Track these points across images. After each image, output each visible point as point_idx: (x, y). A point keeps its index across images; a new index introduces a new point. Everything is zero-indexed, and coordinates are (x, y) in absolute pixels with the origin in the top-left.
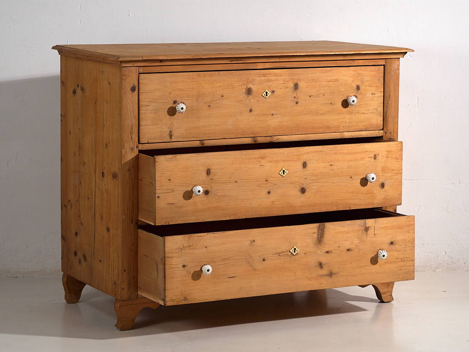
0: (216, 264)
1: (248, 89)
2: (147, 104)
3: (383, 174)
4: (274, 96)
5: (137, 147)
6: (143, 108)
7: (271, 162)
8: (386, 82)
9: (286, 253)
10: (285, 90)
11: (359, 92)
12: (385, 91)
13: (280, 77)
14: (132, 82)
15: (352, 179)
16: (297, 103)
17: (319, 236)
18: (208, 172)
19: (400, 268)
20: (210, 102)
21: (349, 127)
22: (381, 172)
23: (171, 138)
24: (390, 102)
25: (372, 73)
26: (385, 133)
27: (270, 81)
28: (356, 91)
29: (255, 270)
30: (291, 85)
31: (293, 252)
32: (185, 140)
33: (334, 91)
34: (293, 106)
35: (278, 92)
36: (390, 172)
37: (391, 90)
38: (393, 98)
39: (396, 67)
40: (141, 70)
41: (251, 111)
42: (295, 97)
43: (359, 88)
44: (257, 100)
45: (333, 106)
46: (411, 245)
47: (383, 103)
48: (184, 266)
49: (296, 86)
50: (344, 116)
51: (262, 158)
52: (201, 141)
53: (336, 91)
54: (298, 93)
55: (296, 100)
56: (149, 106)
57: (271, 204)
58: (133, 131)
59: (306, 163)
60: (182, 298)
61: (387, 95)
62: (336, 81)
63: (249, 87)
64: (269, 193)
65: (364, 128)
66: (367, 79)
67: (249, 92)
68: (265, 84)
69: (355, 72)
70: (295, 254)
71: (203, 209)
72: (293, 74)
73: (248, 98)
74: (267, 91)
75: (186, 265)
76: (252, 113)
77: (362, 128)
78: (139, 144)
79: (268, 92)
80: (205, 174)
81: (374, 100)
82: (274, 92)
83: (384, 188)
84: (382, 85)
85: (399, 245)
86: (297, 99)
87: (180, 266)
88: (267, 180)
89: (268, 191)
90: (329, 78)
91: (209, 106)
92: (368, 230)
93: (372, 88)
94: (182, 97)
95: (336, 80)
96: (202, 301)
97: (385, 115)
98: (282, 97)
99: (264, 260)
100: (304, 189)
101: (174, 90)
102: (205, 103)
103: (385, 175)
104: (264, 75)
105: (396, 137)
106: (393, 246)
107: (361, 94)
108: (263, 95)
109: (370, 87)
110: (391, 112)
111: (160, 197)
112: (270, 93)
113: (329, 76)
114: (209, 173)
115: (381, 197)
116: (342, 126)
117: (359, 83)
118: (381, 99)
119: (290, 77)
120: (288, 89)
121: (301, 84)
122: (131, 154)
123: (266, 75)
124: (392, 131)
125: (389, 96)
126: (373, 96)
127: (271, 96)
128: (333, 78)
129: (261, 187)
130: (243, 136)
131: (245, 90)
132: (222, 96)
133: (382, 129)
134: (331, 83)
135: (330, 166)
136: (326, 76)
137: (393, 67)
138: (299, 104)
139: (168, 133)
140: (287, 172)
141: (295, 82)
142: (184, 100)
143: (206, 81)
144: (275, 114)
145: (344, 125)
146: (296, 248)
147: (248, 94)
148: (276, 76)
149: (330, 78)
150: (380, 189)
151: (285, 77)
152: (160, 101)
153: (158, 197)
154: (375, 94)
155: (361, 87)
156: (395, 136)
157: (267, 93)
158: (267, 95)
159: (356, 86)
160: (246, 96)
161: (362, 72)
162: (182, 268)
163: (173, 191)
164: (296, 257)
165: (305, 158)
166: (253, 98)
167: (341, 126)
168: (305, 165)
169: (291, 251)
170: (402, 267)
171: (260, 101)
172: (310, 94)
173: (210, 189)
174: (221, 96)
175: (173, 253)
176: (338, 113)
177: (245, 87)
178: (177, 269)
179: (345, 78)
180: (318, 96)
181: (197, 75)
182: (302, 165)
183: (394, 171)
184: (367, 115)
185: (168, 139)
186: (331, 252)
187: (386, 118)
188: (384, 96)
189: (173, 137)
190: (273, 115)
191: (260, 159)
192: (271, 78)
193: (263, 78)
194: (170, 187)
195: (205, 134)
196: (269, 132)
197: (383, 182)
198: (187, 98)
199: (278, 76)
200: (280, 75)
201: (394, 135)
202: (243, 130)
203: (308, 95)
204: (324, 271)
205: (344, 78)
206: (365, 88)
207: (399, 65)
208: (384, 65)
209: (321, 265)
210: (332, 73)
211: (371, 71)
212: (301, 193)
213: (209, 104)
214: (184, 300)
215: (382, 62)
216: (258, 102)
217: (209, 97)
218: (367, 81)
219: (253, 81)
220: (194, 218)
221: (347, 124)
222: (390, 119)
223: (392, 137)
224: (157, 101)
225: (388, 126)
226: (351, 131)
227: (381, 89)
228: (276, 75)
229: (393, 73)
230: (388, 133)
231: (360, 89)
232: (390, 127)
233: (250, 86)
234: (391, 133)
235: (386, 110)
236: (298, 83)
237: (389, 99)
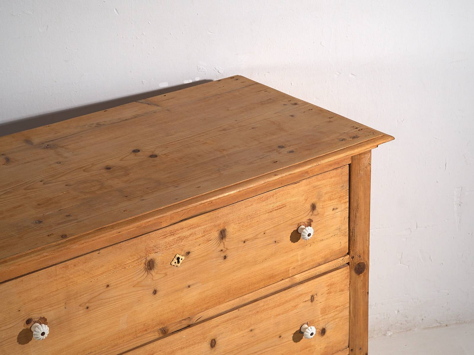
1: (149, 262)
3: (323, 318)
4: (190, 259)
8: (353, 187)
10: (207, 244)
11: (315, 212)
12: (352, 200)
13: (197, 229)
16: (225, 257)
20: (89, 302)
21: (301, 265)
24: (358, 215)
25: (333, 179)
26: (352, 258)
27: (181, 239)
28: (311, 213)
30: (215, 234)
33: (280, 223)
34: (220, 264)
35: (196, 251)
37: (360, 198)
38: (362, 208)
39: (366, 162)
41: (155, 292)
42: (222, 250)
43: (315, 207)
44: (164, 273)
45: (279, 244)
47: (349, 217)
49: (223, 234)
50: (295, 253)
53: (282, 222)
54: (226, 243)
55: (223, 255)
61: (354, 205)
62: (281, 208)
63: (149, 259)
65: (323, 260)
66: (324, 191)
67: (150, 265)
68: (175, 246)
69: (308, 186)
72: (218, 217)
73: (150, 276)
74: (178, 256)
76: (157, 294)
77: (320, 260)
79: (181, 257)
81: (335, 218)
82: (188, 253)
84: (347, 192)
86: (224, 252)
90: (271, 207)
91: (88, 308)
93: (333, 201)
94: (40, 309)
95: (283, 206)
97: (351, 234)
98: (202, 257)
101: (25, 304)
102: (80, 306)
104: (173, 234)
105: (366, 260)
107: (318, 214)
108: (173, 263)
109: (331, 200)
110: (360, 228)
112: (183, 258)
113: (271, 204)
116: (292, 268)
117: (314, 201)
118: (345, 212)
119: (212, 224)
120: (210, 242)
121: (230, 230)
123: (176, 231)
124: (362, 252)
125: (358, 205)
126: (335, 211)
127: (185, 261)
128: (278, 204)
130: (146, 333)
131: (144, 265)
132: (108, 286)
133: (348, 253)
134: (274, 213)
136: (267, 205)
137: (363, 165)
138: (228, 258)
141: (221, 228)
142: (43, 314)
143: (79, 271)
144: (193, 284)
145: (294, 265)
147: (149, 269)
148: (190, 229)
149: (273, 207)
151: (206, 226)
154: (337, 209)
155: (317, 205)
157: (178, 258)
158: (178, 262)
159: (311, 205)
160: (147, 272)
161: (319, 183)
166: (157, 273)
167: (290, 268)
171: (168, 273)
172: (243, 239)
174: (105, 287)
176: (286, 252)
177: (144, 261)
179: (295, 199)
180: (255, 238)
181: (63, 267)
184: (327, 241)
187: (352, 238)
188: (349, 208)
190: (189, 287)
192: (184, 234)
193: (172, 238)
196: (185, 313)
198: (50, 309)
199: (195, 228)
200: (197, 225)
201: (365, 257)
202: (144, 325)
203: (242, 241)
205: (292, 200)
206: (323, 204)
208: (350, 165)
210: (275, 198)
211: (331, 178)
213: (87, 305)
215: (348, 161)
216: (166, 275)
217: (85, 295)
218: (326, 193)
219: (155, 248)
221: (300, 263)
222: (359, 239)
223: (362, 262)
225: (356, 247)
226: (305, 270)
227: (346, 198)
228: (191, 227)
229: (362, 172)
230: (356, 257)
231: (317, 208)
232: (359, 247)
233: (152, 256)
234: (360, 256)
235: (353, 226)
236: (226, 227)
237: (357, 211)
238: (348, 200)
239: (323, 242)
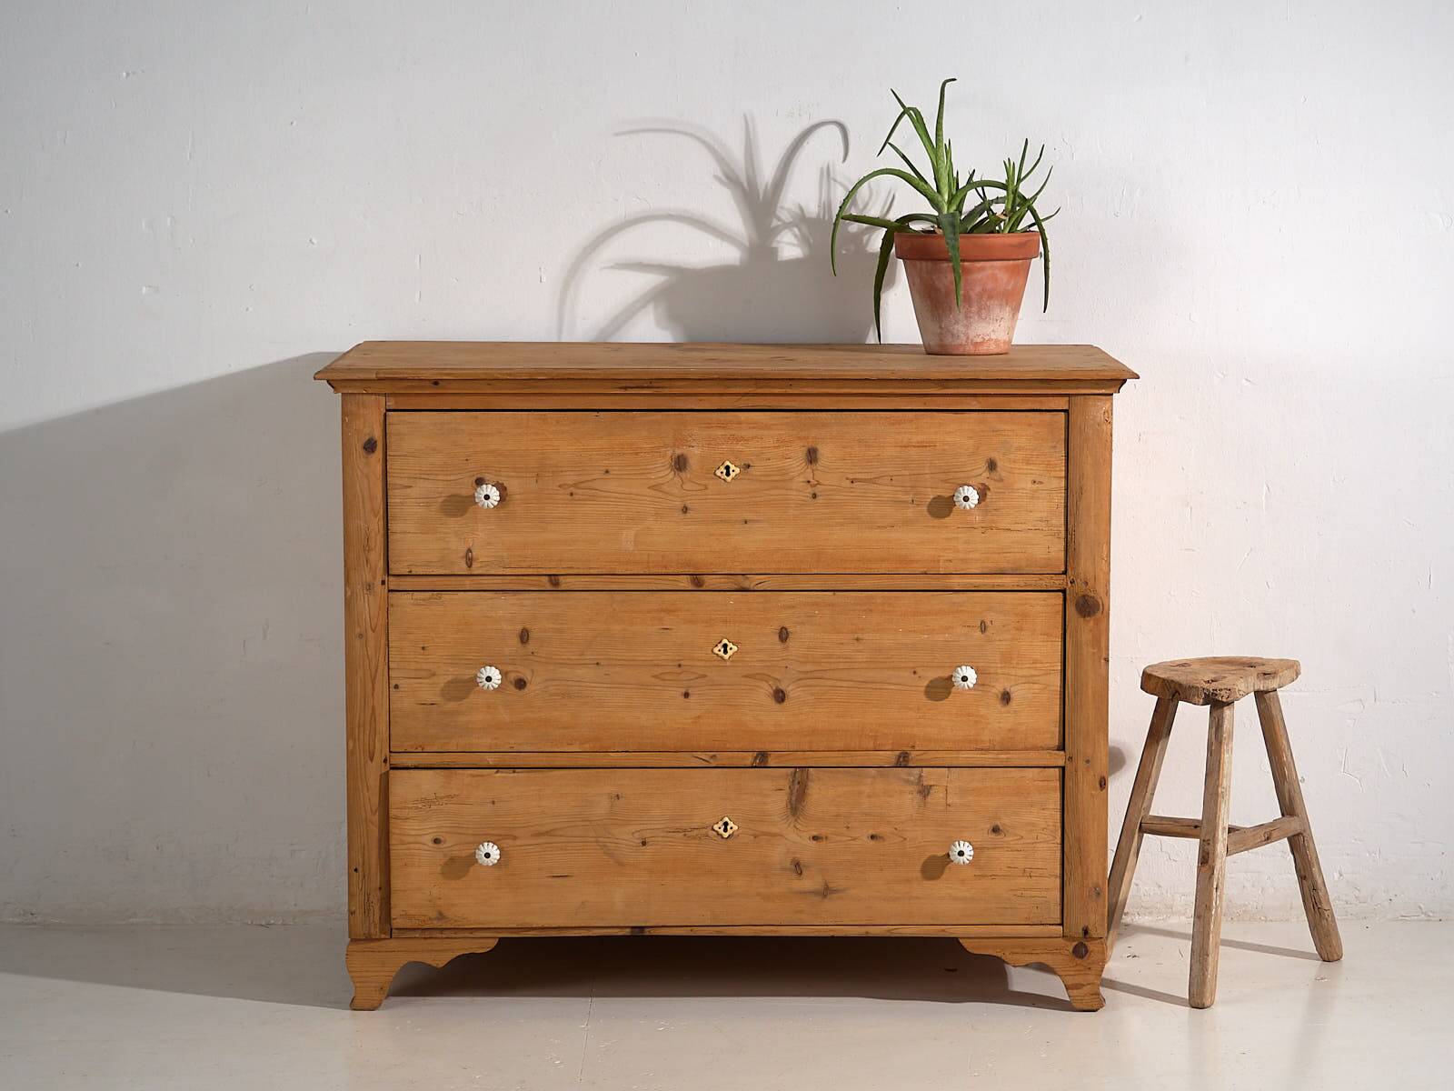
0: (518, 842)
1: (678, 457)
2: (405, 482)
3: (1006, 671)
4: (750, 477)
5: (383, 583)
6: (397, 491)
7: (691, 622)
8: (1072, 453)
9: (704, 831)
10: (782, 462)
11: (995, 475)
12: (1070, 476)
13: (766, 432)
14: (367, 430)
15: (917, 676)
16: (815, 496)
17: (794, 798)
18: (524, 636)
19: (1019, 893)
20: (575, 486)
21: (965, 561)
22: (999, 665)
23: (470, 566)
24: (1083, 505)
25: (1034, 429)
26: (1071, 582)
27: (738, 439)
28: (986, 474)
29: (622, 864)
30: (799, 451)
31: (721, 831)
32: (508, 571)
33: (922, 472)
34: (805, 504)
35: (761, 468)
36: (1028, 666)
37: (1085, 475)
38: (1090, 494)
39: (1100, 417)
40: (392, 404)
41: (685, 510)
42: (809, 482)
43: (996, 466)
44: (701, 484)
45: (919, 508)
46: (1051, 838)
47: (1066, 507)
48: (436, 841)
49: (812, 455)
50: (952, 535)
51: (668, 611)
52: (553, 577)
53: (927, 472)
54: (817, 472)
55: (811, 490)
56: (411, 487)
57: (692, 722)
58: (372, 544)
59: (786, 629)
60: (433, 914)
61: (1074, 486)
62: (926, 446)
63: (678, 452)
64: (686, 695)
65: (1011, 566)
66: (1015, 444)
67: (680, 464)
68: (724, 447)
69: (981, 426)
70: (726, 835)
71: (512, 722)
72: (805, 425)
73: (678, 480)
74: (728, 463)
75: (441, 838)
76: (689, 515)
77: (1005, 565)
78: (388, 575)
79: (732, 467)
80: (516, 640)
81: (1038, 498)
82: (749, 466)
83: (1010, 703)
84: (1062, 460)
85: (1016, 835)
86: (814, 486)
87: (428, 839)
88: (680, 666)
89: (684, 691)
90: (905, 438)
91: (572, 494)
92: (929, 792)
93: (1034, 468)
94: (498, 469)
95: (929, 445)
96: (479, 924)
97: (1070, 537)
98: (773, 481)
99: (644, 843)
100: (782, 692)
101: (476, 453)
102: (560, 486)
103: (1013, 672)
104: (723, 426)
105: (1103, 595)
106: (999, 837)
107: (1002, 480)
108: (718, 473)
109: (1028, 464)
110: (1086, 529)
111: (400, 686)
112: (737, 470)
113: (906, 433)
114: (525, 638)
115: (1001, 725)
116: (945, 558)
117: (992, 454)
118: (1058, 495)
119: (795, 432)
120: (788, 460)
121: (826, 453)
122: (366, 600)
123: (728, 424)
124: (1090, 576)
125: (1081, 488)
126: (1036, 486)
127: (741, 477)
128: (920, 438)
129: (664, 680)
130: (664, 571)
131: (670, 460)
132: (607, 472)
133: (1063, 570)
134: (913, 451)
135: (855, 642)
136: (898, 433)
137: (1092, 417)
138: (820, 500)
139: (463, 554)
140: (735, 648)
141: (810, 445)
142: (502, 478)
143: (563, 433)
144: (754, 521)
145: (951, 555)
146: (729, 822)
147: (677, 469)
148: (754, 428)
149: (910, 439)
150: (999, 706)
151: (782, 432)
152: (440, 477)
153: (396, 687)
154: (1041, 483)
155: (1000, 464)
156: (1101, 590)
157: (727, 468)
158: (728, 474)
159: (987, 460)
160: (673, 472)
161: (1004, 427)
162: (431, 844)
163: (434, 675)
164: (729, 841)
165: (786, 618)
166: (690, 480)
167: (942, 559)
168: (784, 635)
169: (716, 827)
170: (1025, 890)
171: (710, 487)
172: (851, 477)
173: (529, 679)
174: (603, 472)
175: (409, 808)
177: (669, 453)
178: (417, 846)
179: (953, 439)
180: (874, 482)
182: (777, 637)
183: (1038, 665)
184: (1020, 534)
185: (462, 567)
186: (826, 838)
187: (1071, 546)
188: (1067, 489)
189: (475, 565)
190: (746, 522)
191: (662, 614)
192: (743, 433)
193: (720, 432)
194: (425, 666)
195: (561, 561)
196: (735, 564)
197: (1008, 690)
198: (513, 474)
199: (762, 428)
200: (767, 427)
201: (1096, 588)
202: (663, 556)
203: (847, 479)
204: (809, 883)
205: (947, 440)
206: (1012, 466)
207: (1110, 412)
208: (1066, 411)
209: (798, 868)
210: (914, 426)
211: (1030, 425)
212: (774, 701)
213: (572, 489)
214: (439, 919)
215: (1062, 403)
216: (706, 488)
217: (570, 473)
218: (1019, 449)
219: (690, 439)
220: (489, 741)
221: (961, 556)
222: (1084, 549)
223: (1092, 595)
224: (432, 477)
225: (1079, 565)
226: (973, 571)
227: (1059, 470)
228: (757, 425)
229: (1091, 432)
230: (1079, 583)
231: (998, 469)
232: (1084, 565)
233: (683, 450)
234: (1087, 583)
235: (1072, 523)
236: (818, 447)
237: (1080, 498)
238: (1063, 474)
239: (1009, 534)
